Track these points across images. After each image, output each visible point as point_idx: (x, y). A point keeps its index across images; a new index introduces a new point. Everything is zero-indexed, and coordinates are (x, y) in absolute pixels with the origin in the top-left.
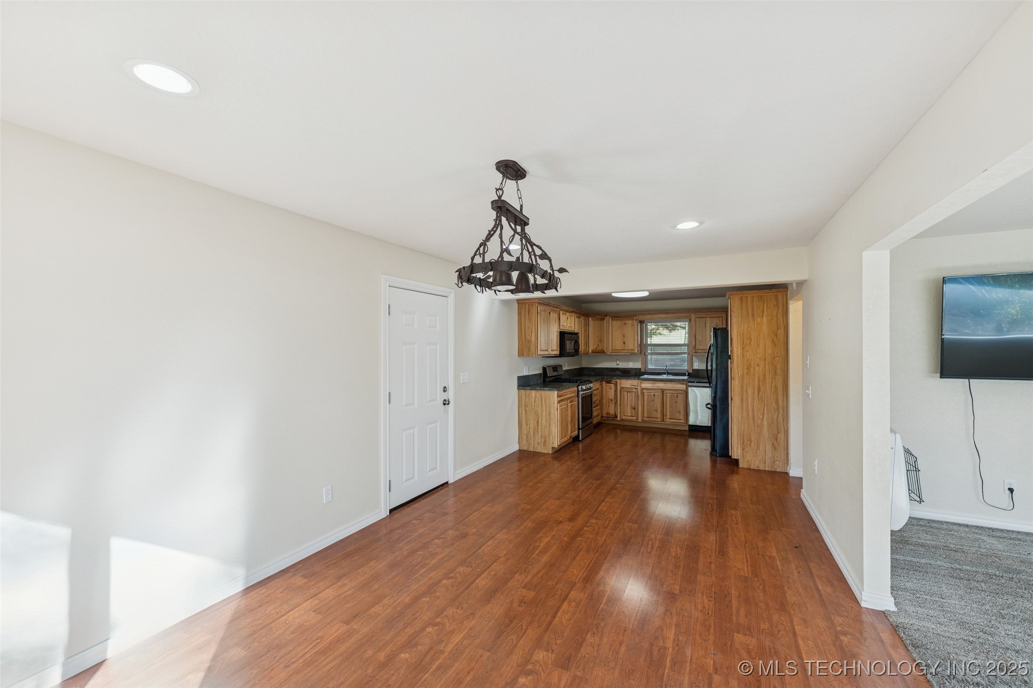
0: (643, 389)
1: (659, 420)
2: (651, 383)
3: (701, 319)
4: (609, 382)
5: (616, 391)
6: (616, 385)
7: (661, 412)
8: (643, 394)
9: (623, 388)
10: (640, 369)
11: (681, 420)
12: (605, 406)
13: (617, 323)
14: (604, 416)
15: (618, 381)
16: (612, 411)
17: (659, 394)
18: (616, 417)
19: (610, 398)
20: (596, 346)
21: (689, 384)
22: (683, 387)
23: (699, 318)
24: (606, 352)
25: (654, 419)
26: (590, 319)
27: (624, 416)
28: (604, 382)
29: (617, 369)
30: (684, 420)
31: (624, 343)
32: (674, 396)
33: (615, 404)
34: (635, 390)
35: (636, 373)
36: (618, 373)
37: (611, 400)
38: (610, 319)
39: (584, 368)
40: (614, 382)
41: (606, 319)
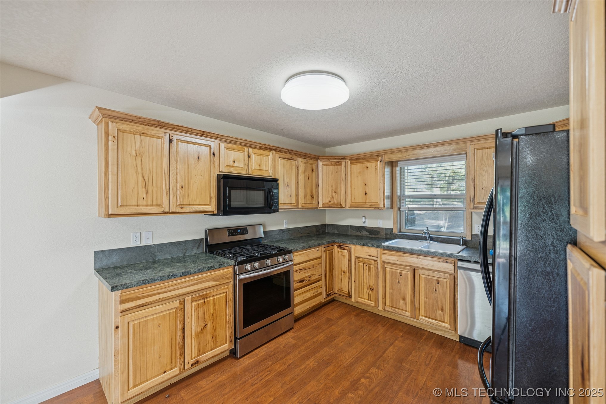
0: (384, 263)
1: (408, 314)
2: (395, 255)
3: (485, 151)
4: (341, 247)
5: (350, 261)
6: (350, 252)
7: (411, 302)
8: (384, 269)
9: (358, 257)
10: (392, 230)
11: (444, 322)
12: (336, 279)
13: (357, 167)
14: (337, 292)
15: (353, 246)
16: (345, 289)
17: (408, 273)
18: (350, 296)
19: (343, 269)
20: (329, 199)
21: (460, 264)
22: (449, 267)
23: (482, 149)
24: (344, 206)
25: (400, 312)
26: (321, 163)
27: (360, 298)
28: (336, 247)
29: (363, 228)
30: (450, 325)
31: (366, 194)
32: (434, 279)
33: (349, 278)
34: (373, 263)
35: (386, 234)
36: (364, 233)
37: (344, 272)
38: (349, 162)
39: (327, 224)
40: (347, 248)
41: (343, 163)
